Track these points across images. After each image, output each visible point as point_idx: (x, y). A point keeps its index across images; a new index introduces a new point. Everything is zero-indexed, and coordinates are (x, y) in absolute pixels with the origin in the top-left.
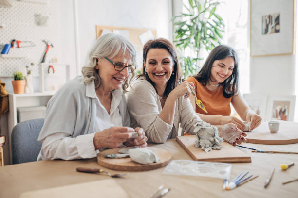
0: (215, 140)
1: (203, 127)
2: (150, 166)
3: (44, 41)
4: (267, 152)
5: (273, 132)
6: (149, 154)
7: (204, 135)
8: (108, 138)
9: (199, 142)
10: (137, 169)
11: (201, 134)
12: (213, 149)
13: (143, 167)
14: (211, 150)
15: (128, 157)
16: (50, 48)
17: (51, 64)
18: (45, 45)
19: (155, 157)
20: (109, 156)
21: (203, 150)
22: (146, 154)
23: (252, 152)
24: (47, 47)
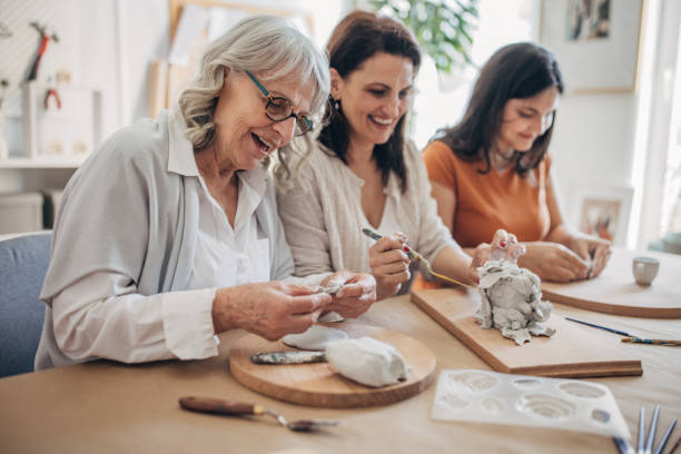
0: (534, 310)
1: (504, 277)
2: (393, 392)
3: (35, 25)
4: (662, 343)
5: (644, 283)
6: (389, 358)
7: (507, 297)
9: (492, 315)
10: (357, 401)
11: (497, 294)
12: (533, 335)
13: (373, 395)
14: (529, 338)
15: (321, 360)
16: (51, 45)
17: (53, 85)
18: (35, 37)
19: (402, 366)
20: (267, 358)
21: (510, 339)
22: (382, 357)
23: (624, 341)
24: (44, 40)
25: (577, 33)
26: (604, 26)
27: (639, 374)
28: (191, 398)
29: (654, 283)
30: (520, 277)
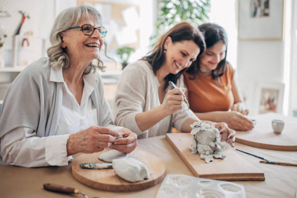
0: (216, 146)
1: (202, 130)
2: (141, 185)
3: (20, 12)
4: (279, 164)
5: (277, 133)
7: (203, 139)
8: (84, 140)
9: (197, 148)
10: (123, 189)
11: (199, 138)
12: (215, 158)
13: (131, 186)
14: (213, 159)
15: (111, 168)
16: (26, 20)
17: (26, 37)
18: (20, 17)
19: (146, 172)
20: (87, 166)
21: (203, 159)
22: (136, 168)
23: (261, 162)
24: (24, 18)
25: (255, 14)
26: (267, 11)
27: (263, 180)
28: (48, 184)
29: (283, 132)
30: (209, 130)
